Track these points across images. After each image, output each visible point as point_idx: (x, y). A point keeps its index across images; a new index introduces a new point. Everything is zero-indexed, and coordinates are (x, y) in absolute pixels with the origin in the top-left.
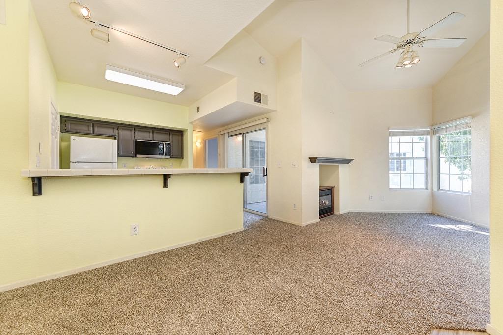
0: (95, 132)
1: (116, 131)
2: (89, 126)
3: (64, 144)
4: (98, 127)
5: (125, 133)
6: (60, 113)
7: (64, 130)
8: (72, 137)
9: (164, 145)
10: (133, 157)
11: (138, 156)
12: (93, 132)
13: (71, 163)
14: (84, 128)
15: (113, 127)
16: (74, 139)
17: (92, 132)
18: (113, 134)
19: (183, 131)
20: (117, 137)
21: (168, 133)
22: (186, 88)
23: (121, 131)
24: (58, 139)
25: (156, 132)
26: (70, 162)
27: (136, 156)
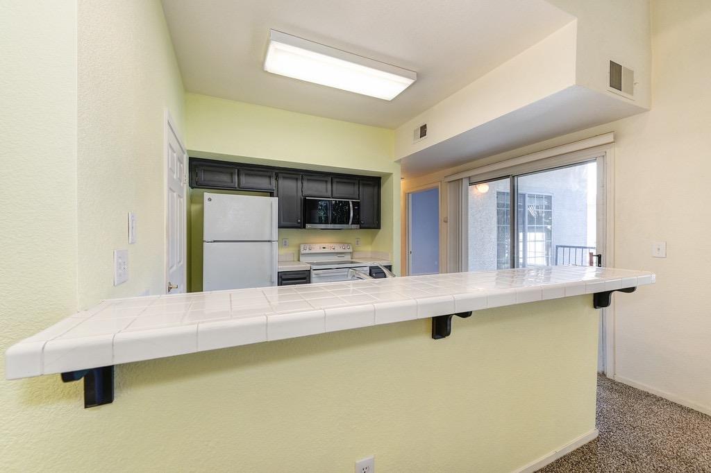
0: (242, 185)
1: (274, 181)
2: (232, 174)
3: (195, 208)
4: (246, 175)
5: (288, 185)
6: (188, 151)
7: (195, 183)
8: (207, 195)
9: (351, 205)
10: (300, 228)
11: (308, 226)
12: (239, 184)
13: (205, 244)
14: (225, 178)
15: (268, 174)
16: (210, 200)
17: (236, 186)
18: (270, 187)
19: (380, 178)
20: (275, 192)
21: (357, 182)
22: (419, 78)
23: (281, 181)
24: (184, 201)
25: (337, 182)
26: (203, 241)
27: (304, 227)
